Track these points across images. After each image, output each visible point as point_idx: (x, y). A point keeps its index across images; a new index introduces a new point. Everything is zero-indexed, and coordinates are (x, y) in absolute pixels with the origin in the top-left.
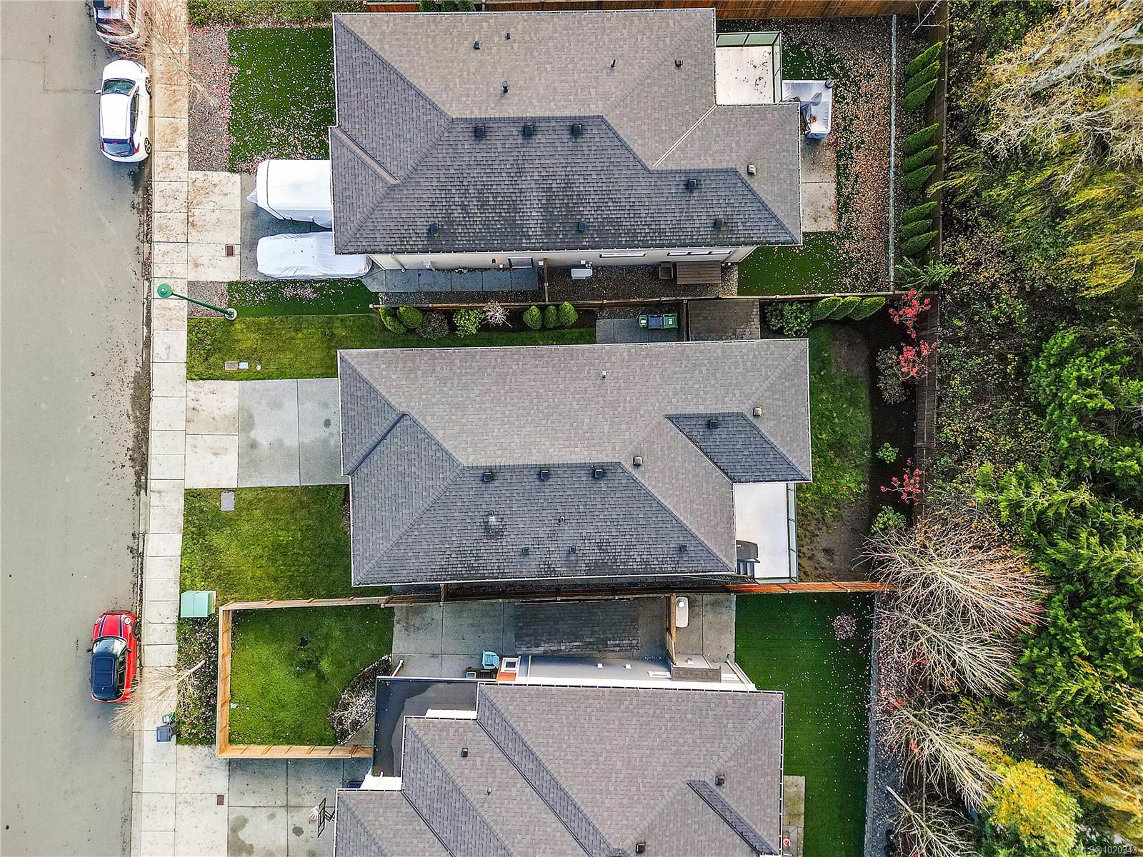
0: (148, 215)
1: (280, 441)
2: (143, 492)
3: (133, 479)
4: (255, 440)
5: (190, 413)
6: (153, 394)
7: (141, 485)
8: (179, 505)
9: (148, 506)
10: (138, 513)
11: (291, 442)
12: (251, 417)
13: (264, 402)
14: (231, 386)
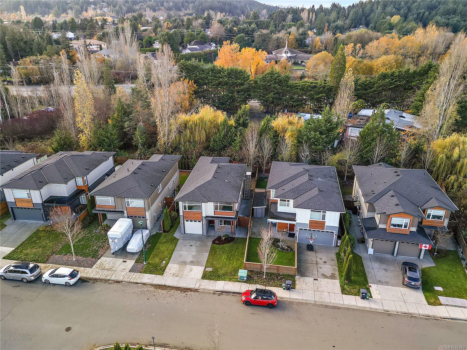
0: (99, 280)
1: (193, 256)
2: (198, 290)
3: (192, 293)
4: (190, 261)
5: (174, 275)
6: (163, 284)
7: (196, 290)
8: (206, 281)
9: (204, 289)
10: (206, 292)
11: (194, 253)
12: (182, 262)
13: (178, 258)
14: (170, 265)
